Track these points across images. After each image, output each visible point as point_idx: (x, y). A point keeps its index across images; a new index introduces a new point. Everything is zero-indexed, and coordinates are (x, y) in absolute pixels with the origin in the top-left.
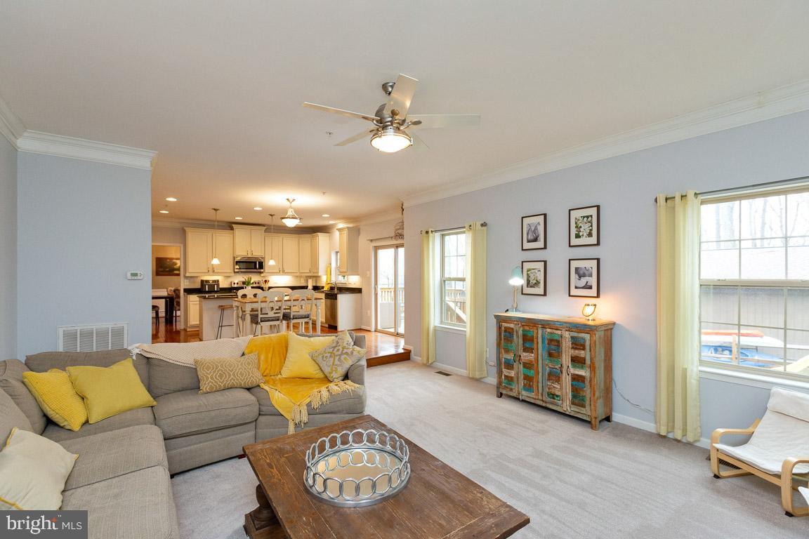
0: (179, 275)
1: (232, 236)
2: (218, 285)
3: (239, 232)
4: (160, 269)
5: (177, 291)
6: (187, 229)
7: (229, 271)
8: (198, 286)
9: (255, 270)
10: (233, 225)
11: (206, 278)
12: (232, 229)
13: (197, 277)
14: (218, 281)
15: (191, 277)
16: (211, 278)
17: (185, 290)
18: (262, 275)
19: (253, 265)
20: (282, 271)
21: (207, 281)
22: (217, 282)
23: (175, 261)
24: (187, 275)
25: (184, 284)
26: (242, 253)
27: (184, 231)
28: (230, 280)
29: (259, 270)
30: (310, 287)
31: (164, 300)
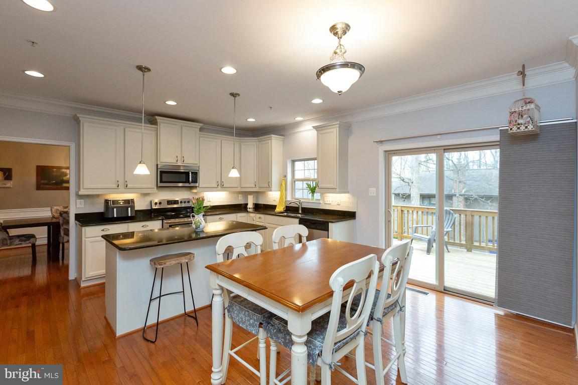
0: (68, 188)
1: (154, 133)
2: (133, 207)
3: (166, 128)
4: (43, 182)
5: (64, 214)
6: (82, 118)
7: (150, 186)
8: (99, 208)
9: (187, 185)
10: (157, 117)
11: (113, 197)
12: (153, 122)
13: (98, 196)
14: (132, 200)
15: (88, 196)
16: (121, 196)
17: (79, 217)
18: (195, 191)
19: (184, 177)
20: (221, 186)
21: (114, 202)
22: (130, 202)
23: (63, 170)
24: (80, 193)
25: (76, 207)
26: (169, 159)
27: (77, 121)
28: (148, 199)
29: (192, 185)
30: (250, 206)
31: (46, 228)
